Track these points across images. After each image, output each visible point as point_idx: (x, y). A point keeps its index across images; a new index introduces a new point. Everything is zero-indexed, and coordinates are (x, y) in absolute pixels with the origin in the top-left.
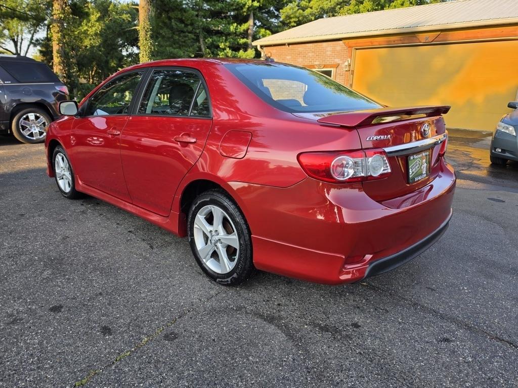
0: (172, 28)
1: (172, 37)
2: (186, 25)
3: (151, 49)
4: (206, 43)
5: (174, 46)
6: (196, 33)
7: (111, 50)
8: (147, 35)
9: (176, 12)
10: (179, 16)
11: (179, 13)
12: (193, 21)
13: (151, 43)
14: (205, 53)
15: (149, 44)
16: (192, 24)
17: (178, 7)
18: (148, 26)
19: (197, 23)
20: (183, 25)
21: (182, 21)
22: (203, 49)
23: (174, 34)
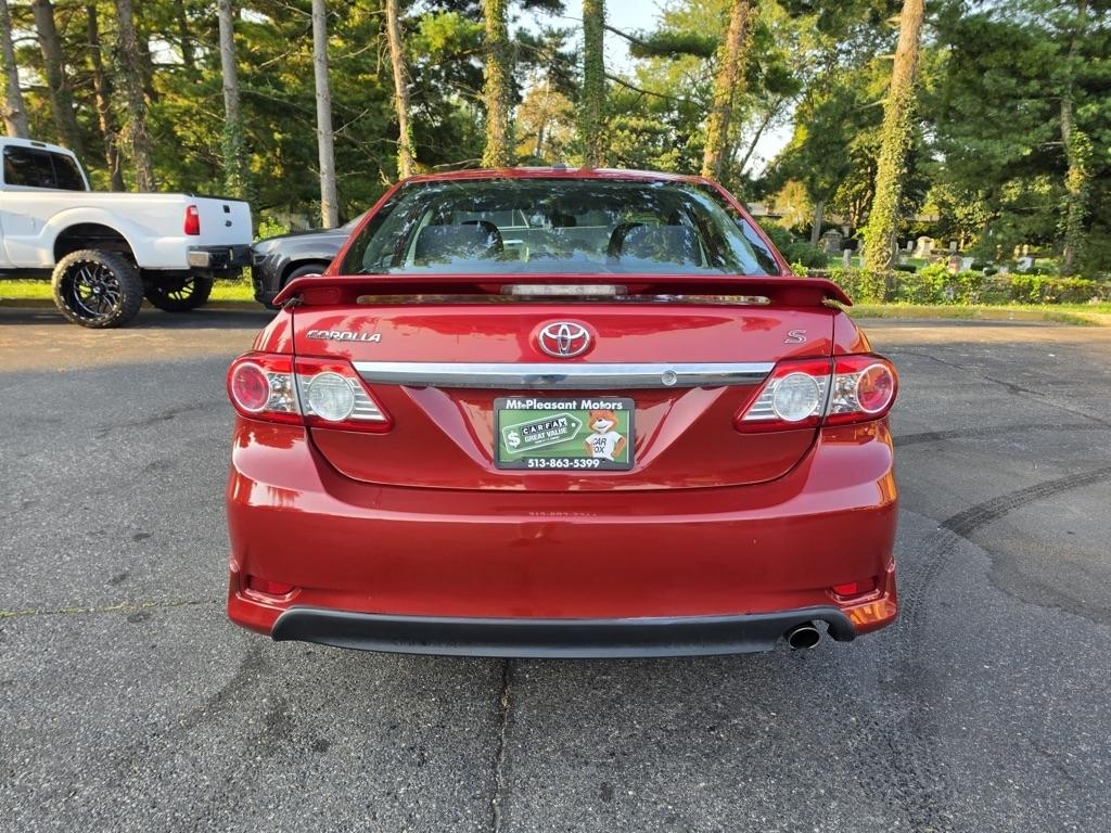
0: (983, 94)
1: (982, 113)
2: (1027, 80)
3: (907, 144)
4: (1079, 117)
5: (985, 134)
6: (1051, 95)
7: (824, 155)
8: (901, 114)
9: (998, 53)
10: (1008, 60)
11: (1007, 52)
12: (1047, 67)
13: (908, 132)
14: (1068, 143)
15: (904, 133)
16: (1042, 76)
17: (1004, 39)
18: (907, 96)
19: (1059, 70)
20: (1014, 81)
21: (1013, 71)
22: (1067, 133)
23: (989, 105)
